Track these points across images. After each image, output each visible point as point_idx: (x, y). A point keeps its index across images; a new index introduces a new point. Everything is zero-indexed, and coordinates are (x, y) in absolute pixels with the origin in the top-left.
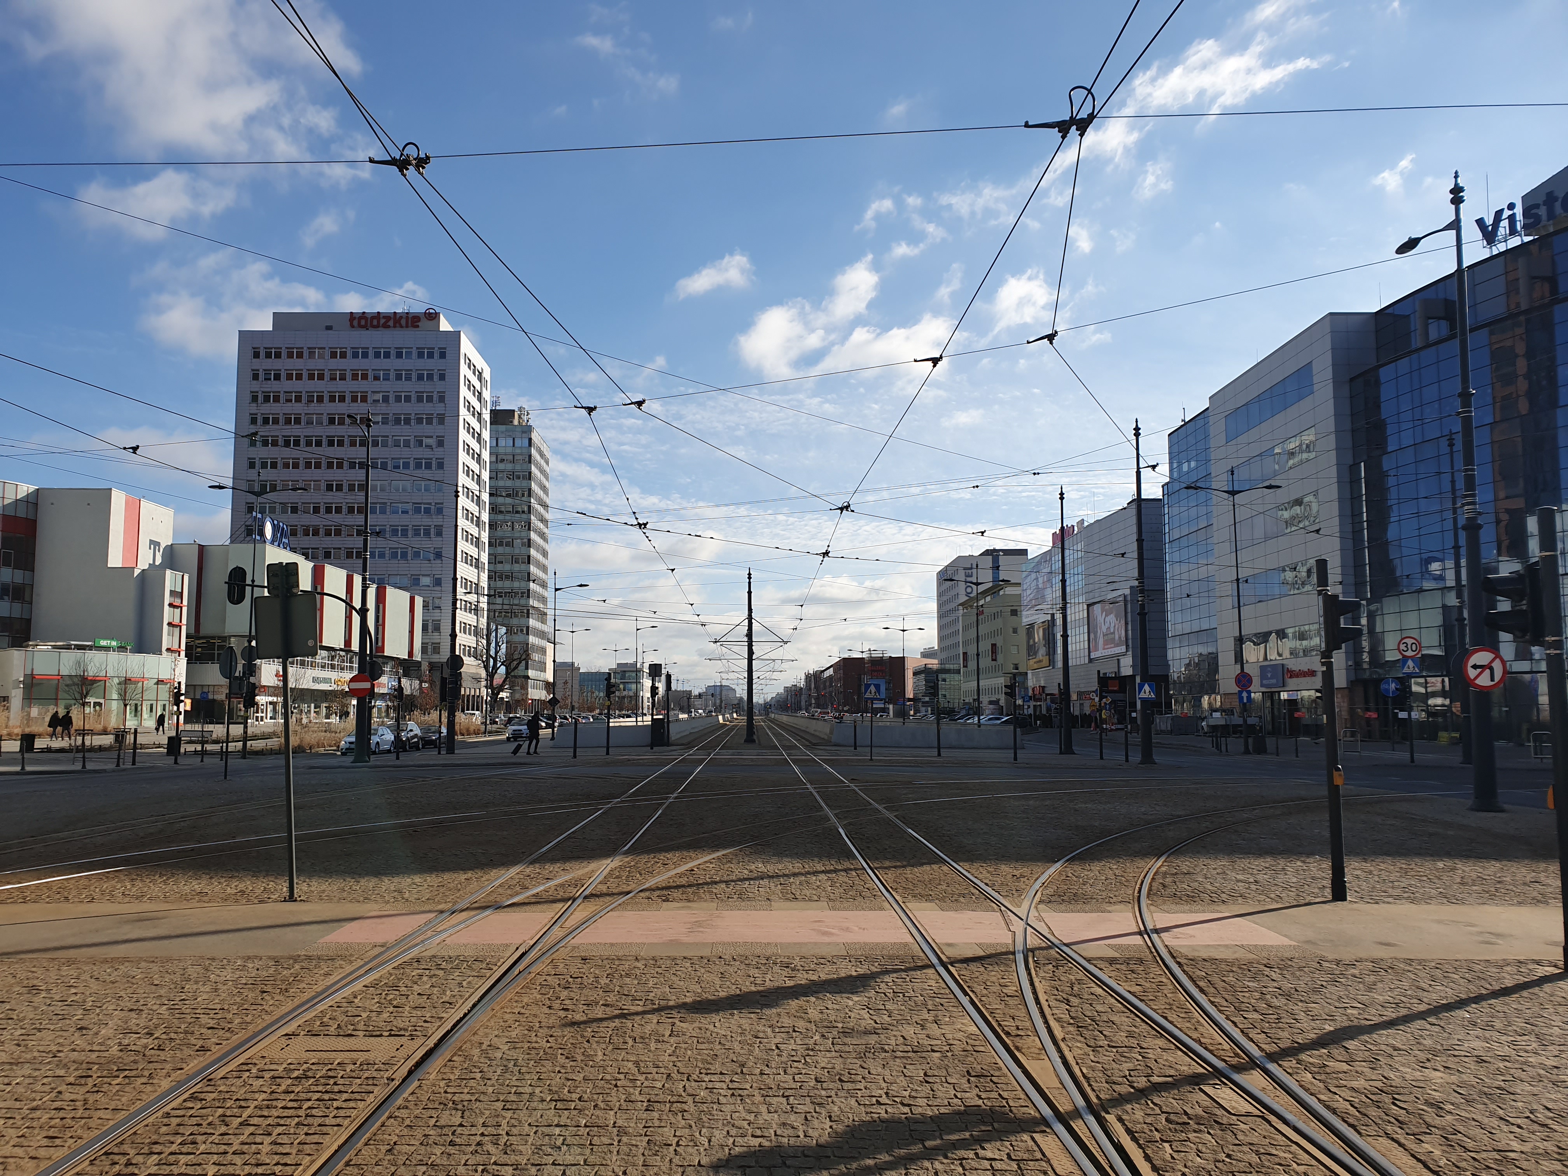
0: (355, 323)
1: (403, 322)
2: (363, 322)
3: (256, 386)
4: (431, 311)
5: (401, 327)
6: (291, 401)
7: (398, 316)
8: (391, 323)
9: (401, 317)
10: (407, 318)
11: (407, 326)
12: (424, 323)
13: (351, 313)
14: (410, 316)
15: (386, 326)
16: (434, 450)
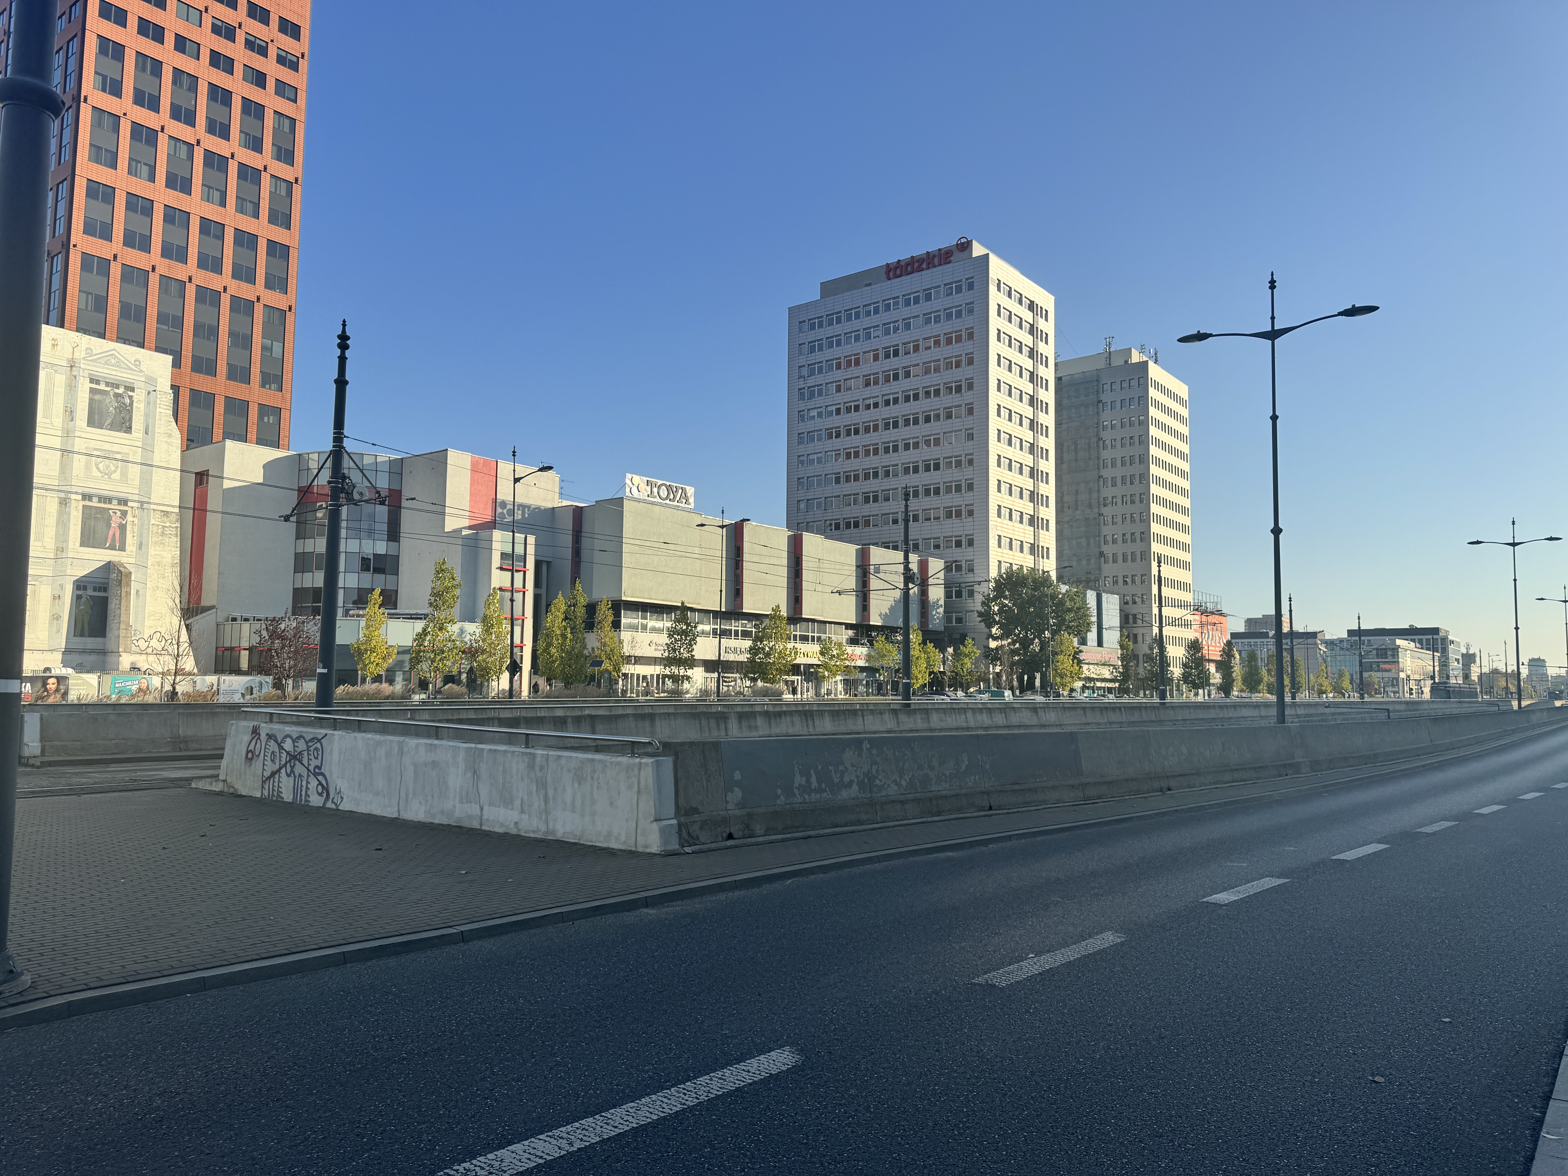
0: (892, 273)
2: (899, 271)
4: (963, 240)
6: (832, 369)
7: (931, 256)
9: (934, 256)
10: (940, 254)
11: (940, 265)
12: (956, 257)
13: (888, 264)
14: (943, 253)
15: (919, 270)
16: (964, 394)
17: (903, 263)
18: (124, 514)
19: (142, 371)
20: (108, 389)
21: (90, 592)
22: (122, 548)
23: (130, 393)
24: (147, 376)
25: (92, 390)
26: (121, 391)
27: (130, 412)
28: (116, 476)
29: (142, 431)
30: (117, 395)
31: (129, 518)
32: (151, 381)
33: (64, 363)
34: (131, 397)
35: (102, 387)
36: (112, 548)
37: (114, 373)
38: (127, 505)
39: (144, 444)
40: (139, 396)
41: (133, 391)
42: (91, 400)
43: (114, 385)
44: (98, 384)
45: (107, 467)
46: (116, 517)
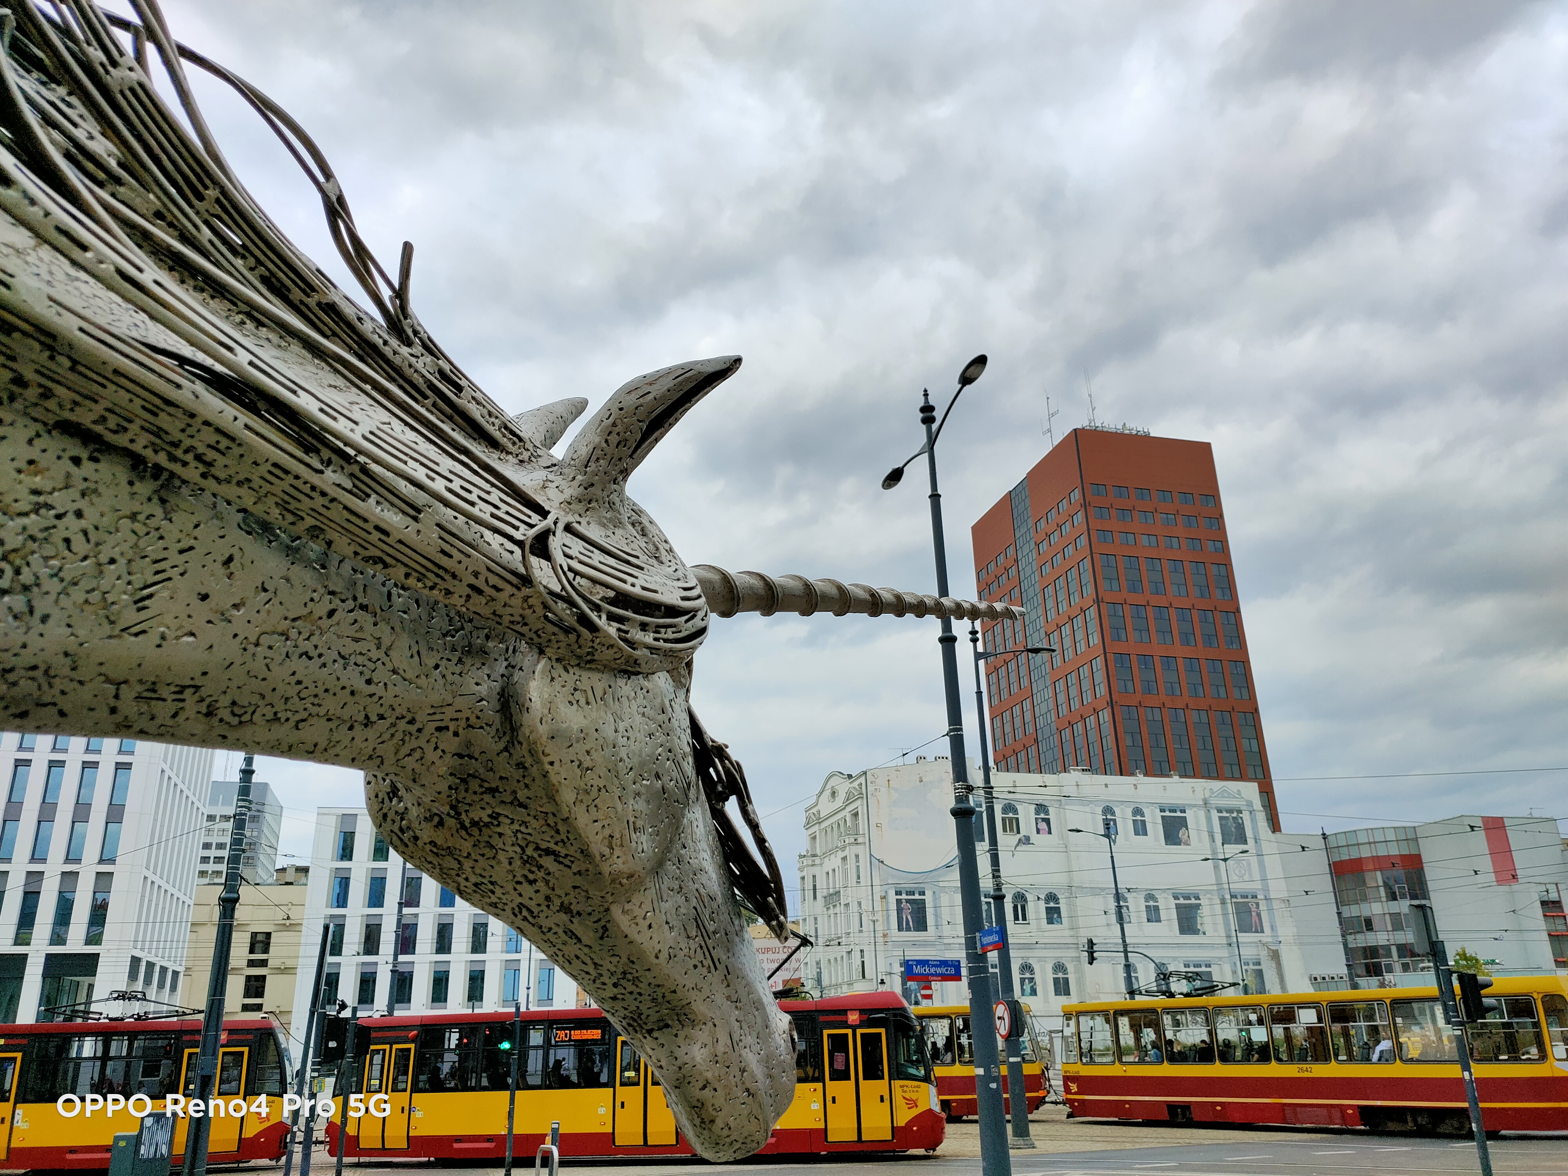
18: (1257, 904)
19: (1243, 798)
20: (1228, 815)
21: (1252, 967)
22: (1262, 932)
23: (1240, 815)
24: (1247, 801)
25: (1220, 818)
26: (1235, 815)
27: (1243, 829)
28: (1247, 878)
29: (1253, 841)
30: (1234, 818)
31: (1261, 908)
32: (1250, 804)
33: (1201, 803)
34: (1241, 818)
35: (1225, 814)
36: (1256, 931)
37: (1229, 802)
38: (1256, 897)
39: (1257, 850)
40: (1246, 816)
41: (1242, 813)
42: (1221, 825)
43: (1230, 811)
44: (1222, 812)
45: (1240, 871)
46: (1253, 908)
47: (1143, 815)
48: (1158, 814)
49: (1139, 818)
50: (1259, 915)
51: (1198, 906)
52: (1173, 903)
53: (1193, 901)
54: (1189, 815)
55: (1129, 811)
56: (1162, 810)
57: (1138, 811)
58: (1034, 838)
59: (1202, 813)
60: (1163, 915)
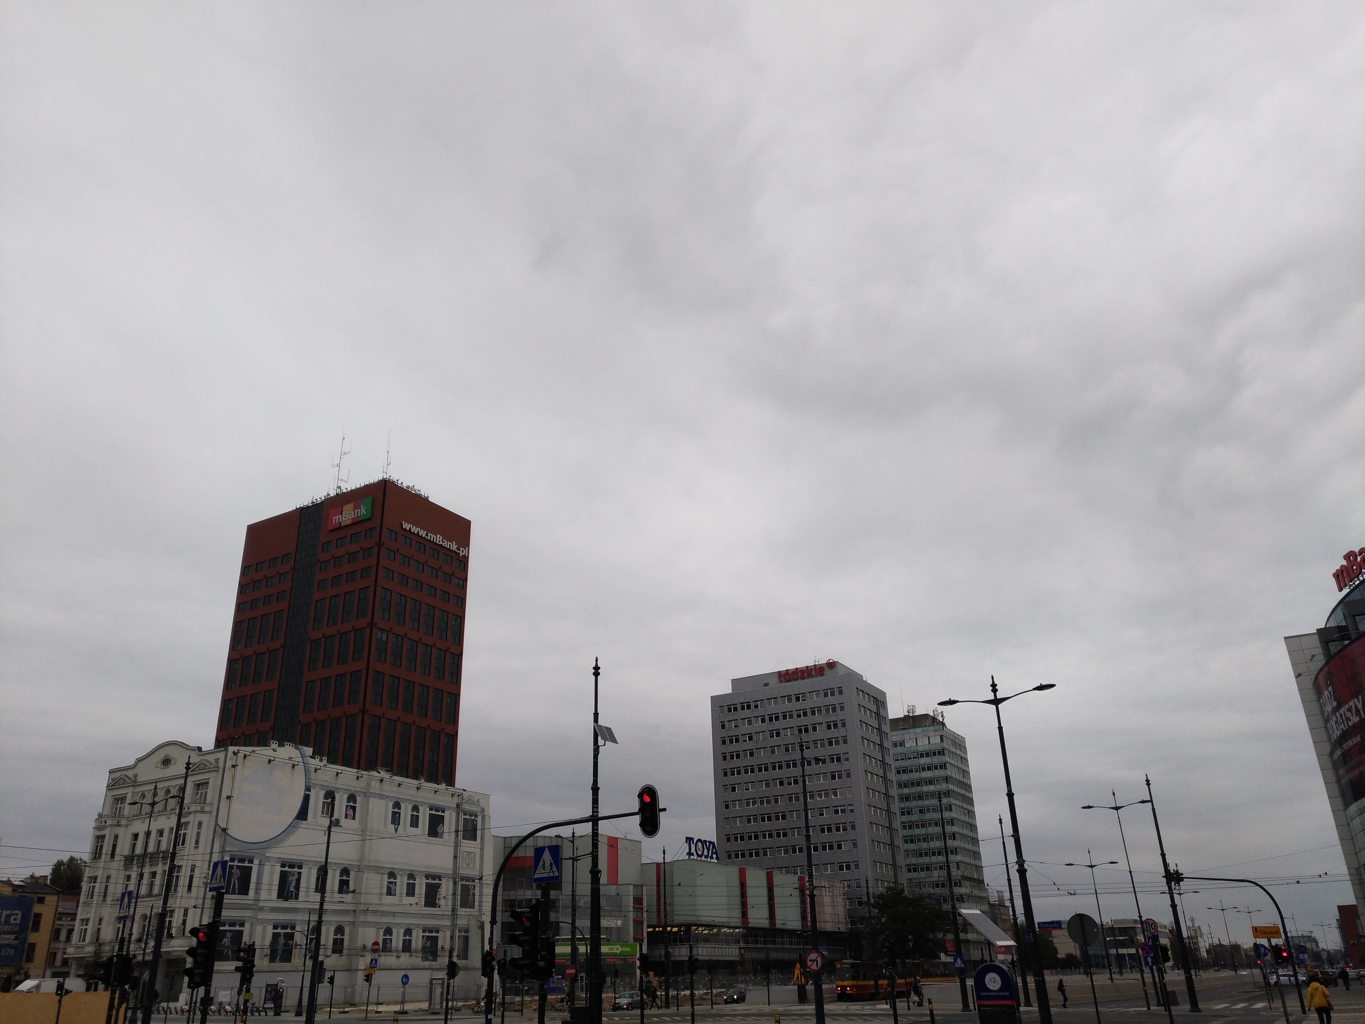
0: (783, 679)
1: (813, 673)
2: (787, 677)
3: (724, 733)
4: (831, 661)
5: (813, 677)
6: (746, 741)
7: (809, 668)
8: (805, 675)
9: (811, 669)
10: (815, 668)
11: (816, 676)
12: (827, 672)
13: (779, 672)
14: (817, 667)
15: (803, 678)
16: (843, 764)
17: (790, 672)
18: (474, 886)
19: (480, 806)
20: (469, 817)
21: (463, 934)
22: (474, 908)
23: (477, 819)
25: (465, 819)
26: (473, 818)
27: (477, 829)
28: (471, 866)
29: (480, 840)
30: (472, 820)
31: (477, 889)
32: (483, 810)
33: (455, 806)
34: (477, 820)
35: (467, 817)
36: (470, 908)
37: (471, 808)
38: (474, 882)
39: (481, 847)
40: (479, 819)
41: (477, 817)
43: (471, 815)
44: (466, 815)
45: (468, 861)
46: (471, 891)
47: (418, 812)
48: (428, 812)
49: (415, 813)
50: (474, 894)
51: (439, 886)
52: (424, 881)
53: (437, 881)
54: (446, 814)
55: (410, 807)
56: (431, 809)
57: (415, 808)
58: (343, 822)
59: (454, 814)
60: (417, 892)
